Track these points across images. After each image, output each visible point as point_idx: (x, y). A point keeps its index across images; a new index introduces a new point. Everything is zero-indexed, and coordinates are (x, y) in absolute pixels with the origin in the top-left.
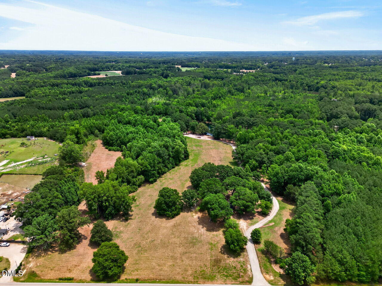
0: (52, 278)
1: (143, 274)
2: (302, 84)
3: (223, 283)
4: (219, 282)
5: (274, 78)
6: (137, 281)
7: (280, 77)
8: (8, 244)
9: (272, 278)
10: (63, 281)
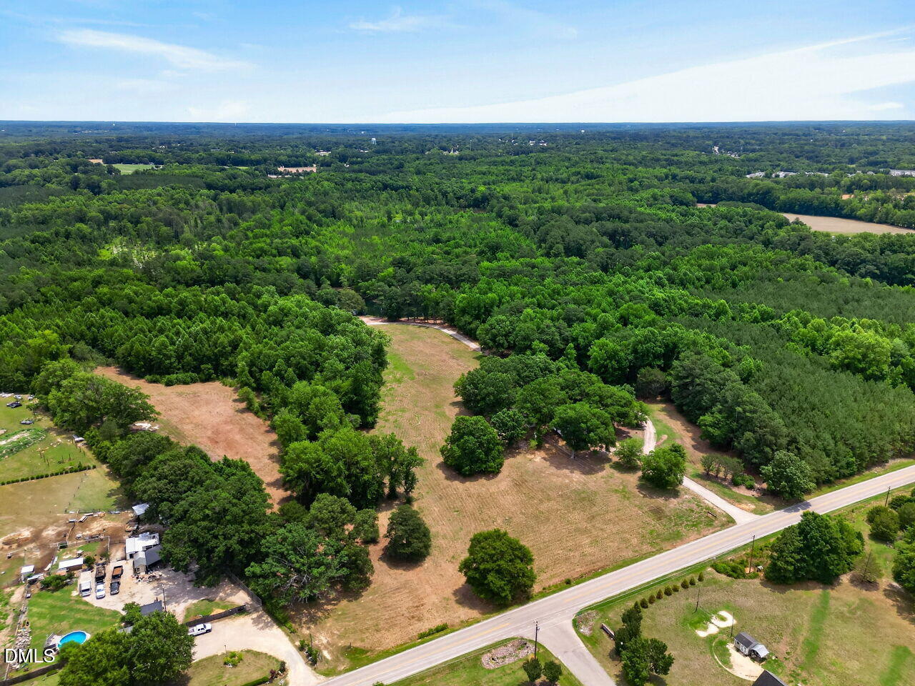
0: (399, 642)
1: (564, 571)
2: (445, 194)
3: (698, 536)
4: (692, 537)
5: (380, 185)
6: (568, 583)
7: (391, 182)
8: (209, 626)
9: (753, 507)
10: (431, 637)
